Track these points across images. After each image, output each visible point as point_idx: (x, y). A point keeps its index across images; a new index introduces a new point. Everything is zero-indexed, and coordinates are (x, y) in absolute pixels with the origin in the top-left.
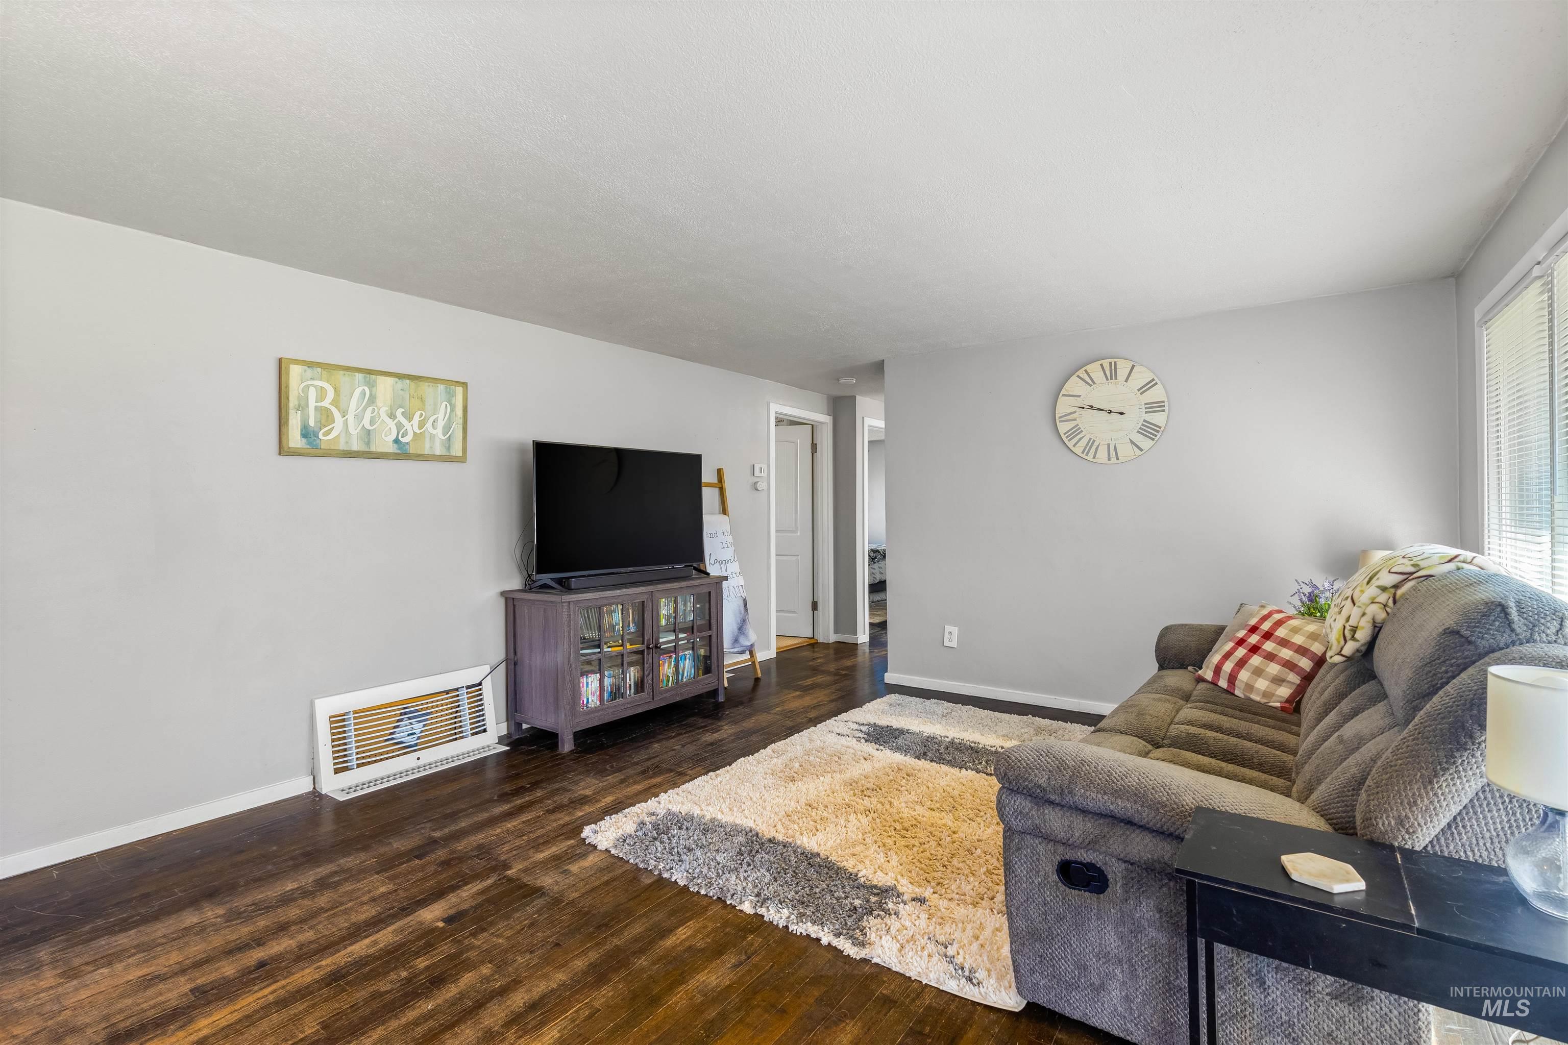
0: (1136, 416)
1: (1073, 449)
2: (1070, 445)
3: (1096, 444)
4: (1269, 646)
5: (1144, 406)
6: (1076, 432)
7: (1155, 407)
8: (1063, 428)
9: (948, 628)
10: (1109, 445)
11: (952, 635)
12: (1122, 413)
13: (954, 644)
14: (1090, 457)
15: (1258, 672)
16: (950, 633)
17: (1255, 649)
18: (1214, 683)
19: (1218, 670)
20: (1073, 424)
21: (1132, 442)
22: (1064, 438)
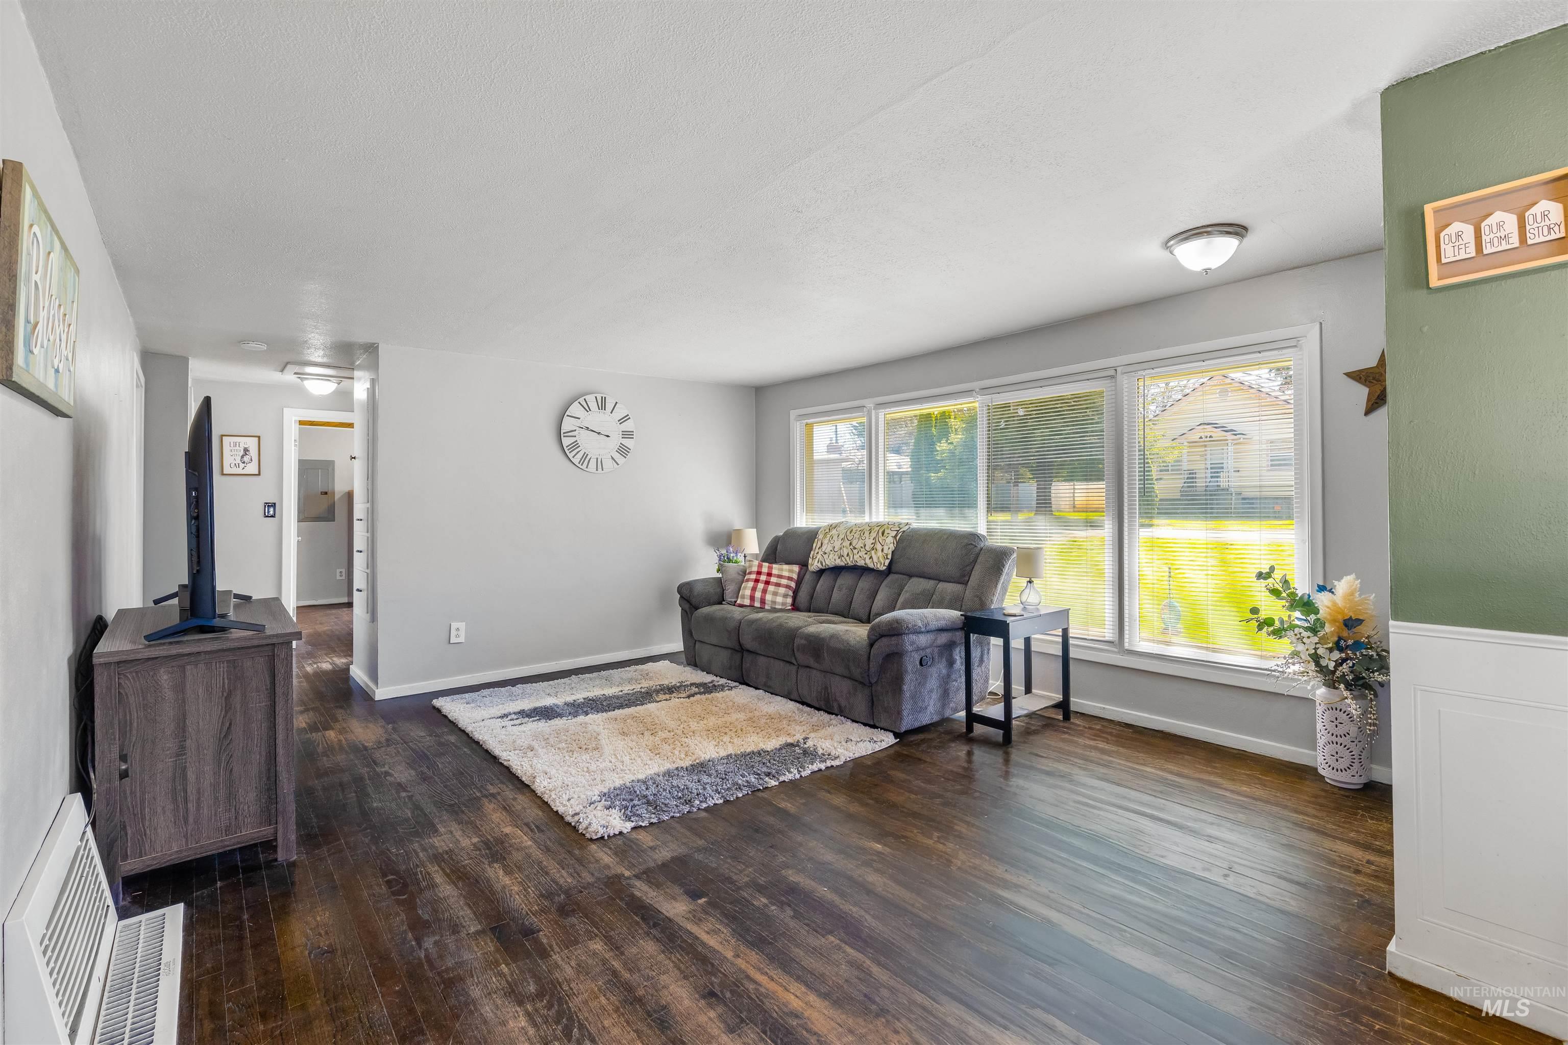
0: (616, 440)
1: (572, 459)
2: (570, 456)
3: (589, 457)
4: (773, 580)
5: (621, 433)
6: (575, 446)
7: (628, 435)
8: (566, 442)
9: (454, 625)
10: (597, 459)
11: (460, 631)
12: (608, 436)
13: (462, 639)
14: (584, 467)
15: (775, 594)
16: (458, 629)
17: (767, 583)
18: (752, 606)
19: (752, 598)
20: (573, 440)
21: (612, 458)
22: (566, 450)
